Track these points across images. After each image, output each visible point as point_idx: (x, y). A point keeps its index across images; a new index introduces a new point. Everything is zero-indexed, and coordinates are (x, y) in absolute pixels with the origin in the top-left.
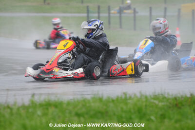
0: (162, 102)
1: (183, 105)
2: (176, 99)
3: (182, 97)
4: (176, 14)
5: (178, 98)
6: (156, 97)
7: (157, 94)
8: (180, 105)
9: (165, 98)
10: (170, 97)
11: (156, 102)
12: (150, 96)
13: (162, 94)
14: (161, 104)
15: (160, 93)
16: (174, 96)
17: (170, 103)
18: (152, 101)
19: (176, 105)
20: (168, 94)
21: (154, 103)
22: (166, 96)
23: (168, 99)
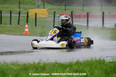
0: (17, 67)
1: (29, 69)
2: (24, 65)
3: (28, 64)
4: (26, 15)
5: (26, 65)
6: (13, 64)
7: (13, 62)
8: (27, 69)
9: (18, 64)
10: (21, 64)
11: (13, 67)
12: (10, 63)
13: (16, 62)
14: (15, 68)
15: (15, 62)
16: (23, 63)
17: (21, 68)
18: (10, 66)
19: (25, 69)
20: (20, 62)
21: (12, 67)
22: (19, 63)
23: (20, 65)
